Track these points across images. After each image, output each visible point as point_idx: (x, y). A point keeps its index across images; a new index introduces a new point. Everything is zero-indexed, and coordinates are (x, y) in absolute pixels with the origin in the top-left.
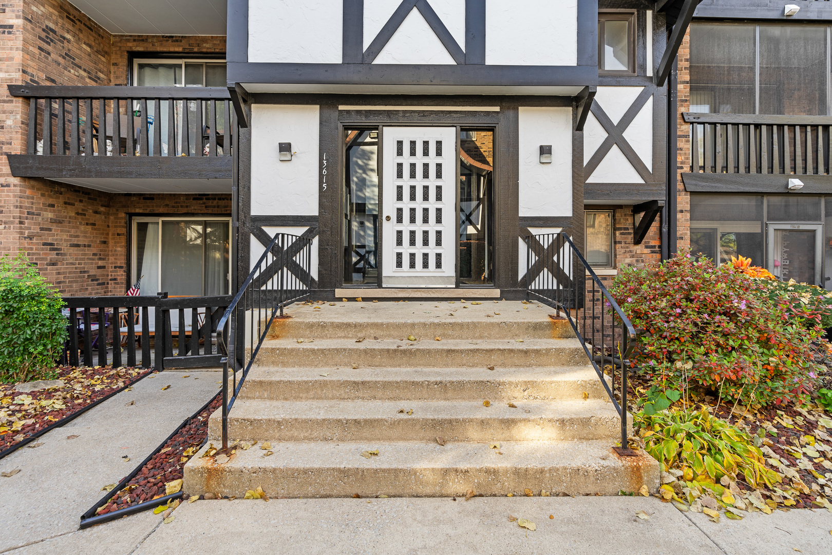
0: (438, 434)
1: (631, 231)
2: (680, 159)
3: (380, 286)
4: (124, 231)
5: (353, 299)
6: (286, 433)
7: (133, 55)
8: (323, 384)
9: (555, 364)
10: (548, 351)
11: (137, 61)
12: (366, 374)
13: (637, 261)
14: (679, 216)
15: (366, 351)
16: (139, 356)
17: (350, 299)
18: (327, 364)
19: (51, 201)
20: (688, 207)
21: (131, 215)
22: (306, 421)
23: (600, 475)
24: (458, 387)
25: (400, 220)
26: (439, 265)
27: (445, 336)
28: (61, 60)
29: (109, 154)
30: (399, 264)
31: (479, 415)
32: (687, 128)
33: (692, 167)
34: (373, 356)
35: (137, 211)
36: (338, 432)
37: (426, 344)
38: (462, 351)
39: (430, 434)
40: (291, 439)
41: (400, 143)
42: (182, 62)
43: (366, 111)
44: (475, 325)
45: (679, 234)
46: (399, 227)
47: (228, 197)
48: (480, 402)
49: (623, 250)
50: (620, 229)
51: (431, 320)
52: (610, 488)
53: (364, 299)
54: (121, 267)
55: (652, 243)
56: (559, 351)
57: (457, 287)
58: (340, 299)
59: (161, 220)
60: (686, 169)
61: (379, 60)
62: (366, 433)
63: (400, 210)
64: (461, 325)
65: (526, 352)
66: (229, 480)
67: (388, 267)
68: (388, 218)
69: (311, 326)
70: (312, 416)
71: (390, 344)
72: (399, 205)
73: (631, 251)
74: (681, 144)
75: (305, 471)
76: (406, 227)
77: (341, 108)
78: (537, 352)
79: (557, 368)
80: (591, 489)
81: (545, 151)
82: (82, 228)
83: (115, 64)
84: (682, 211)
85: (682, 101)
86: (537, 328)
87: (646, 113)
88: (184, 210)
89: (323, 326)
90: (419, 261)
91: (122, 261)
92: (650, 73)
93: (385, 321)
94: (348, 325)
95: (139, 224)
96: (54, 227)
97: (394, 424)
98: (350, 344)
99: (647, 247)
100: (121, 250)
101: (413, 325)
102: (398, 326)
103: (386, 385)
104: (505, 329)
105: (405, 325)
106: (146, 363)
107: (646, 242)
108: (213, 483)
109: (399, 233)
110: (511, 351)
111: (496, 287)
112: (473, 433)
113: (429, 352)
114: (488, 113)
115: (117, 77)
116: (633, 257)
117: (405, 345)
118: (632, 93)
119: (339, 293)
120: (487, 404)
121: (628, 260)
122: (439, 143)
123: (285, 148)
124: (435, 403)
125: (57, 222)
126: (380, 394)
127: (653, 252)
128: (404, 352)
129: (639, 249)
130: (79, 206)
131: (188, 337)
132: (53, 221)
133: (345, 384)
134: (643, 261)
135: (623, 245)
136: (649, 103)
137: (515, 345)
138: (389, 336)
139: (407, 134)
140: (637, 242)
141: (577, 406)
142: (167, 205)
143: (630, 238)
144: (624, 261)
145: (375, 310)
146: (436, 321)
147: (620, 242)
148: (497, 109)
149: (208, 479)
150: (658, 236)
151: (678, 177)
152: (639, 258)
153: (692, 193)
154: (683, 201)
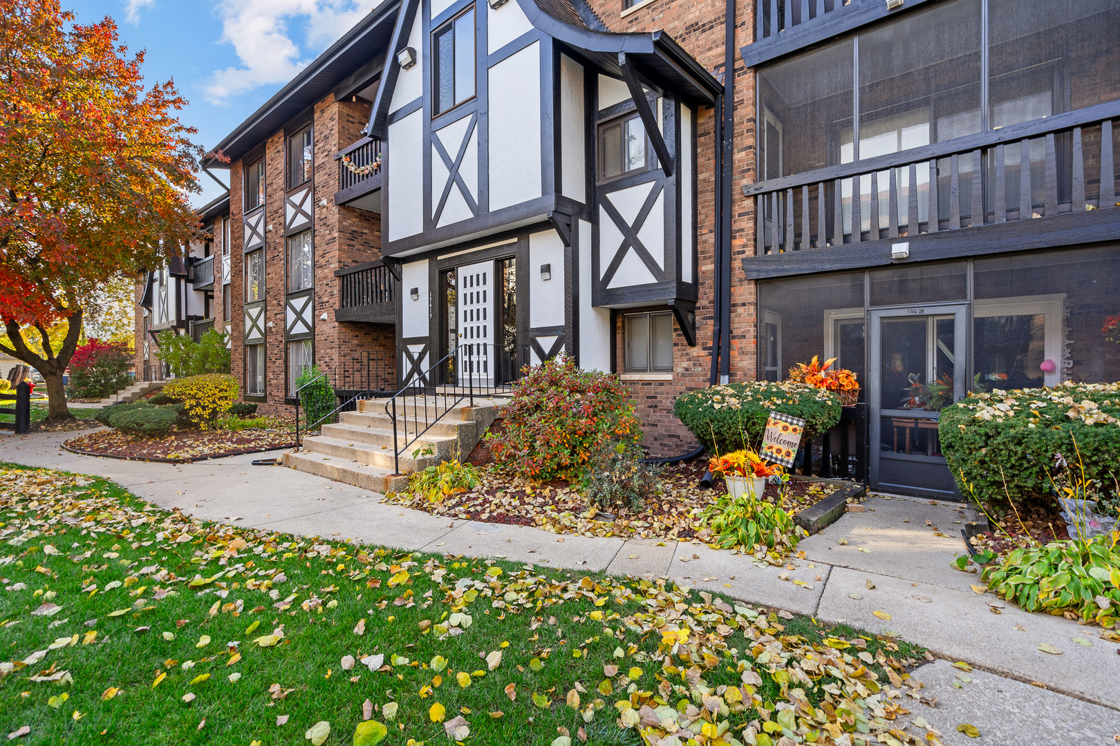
2: (739, 243)
3: (457, 386)
5: (443, 395)
13: (694, 365)
14: (740, 310)
19: (356, 334)
20: (752, 299)
23: (375, 481)
25: (466, 336)
26: (486, 369)
28: (361, 247)
30: (465, 370)
32: (749, 203)
33: (755, 251)
34: (375, 422)
41: (466, 278)
46: (466, 342)
47: (394, 325)
49: (680, 354)
52: (378, 488)
53: (447, 395)
55: (707, 343)
57: (495, 387)
60: (751, 253)
63: (466, 329)
67: (461, 372)
68: (461, 335)
72: (466, 325)
73: (687, 354)
74: (741, 223)
76: (469, 341)
77: (439, 258)
80: (373, 488)
82: (377, 348)
84: (744, 305)
86: (455, 413)
87: (658, 207)
90: (475, 366)
96: (358, 349)
99: (701, 348)
107: (703, 344)
109: (466, 346)
116: (689, 360)
118: (644, 191)
119: (437, 390)
121: (685, 364)
122: (485, 275)
125: (361, 345)
127: (708, 353)
129: (696, 351)
130: (374, 335)
132: (357, 345)
134: (700, 365)
135: (680, 347)
136: (661, 195)
139: (469, 271)
140: (691, 343)
143: (683, 340)
144: (681, 365)
148: (515, 240)
151: (737, 264)
152: (696, 362)
153: (757, 281)
154: (744, 293)
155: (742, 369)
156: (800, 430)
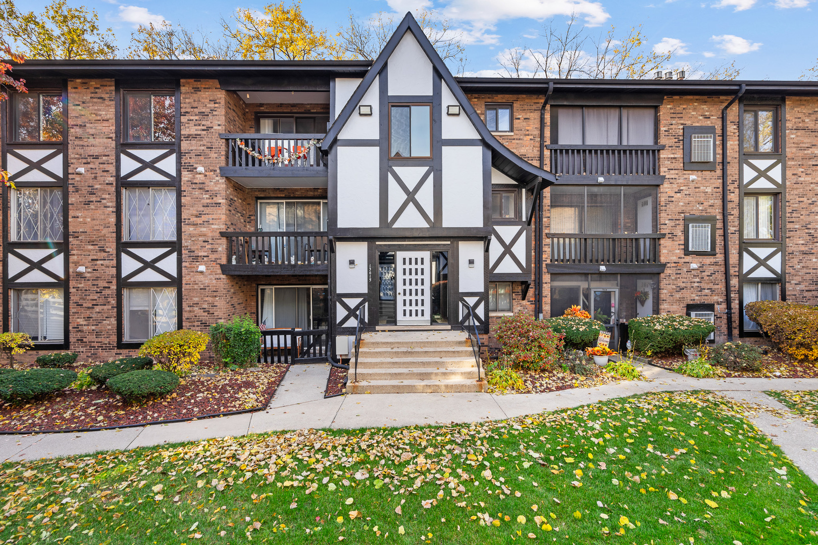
0: (422, 378)
1: (520, 293)
2: (544, 256)
3: (396, 325)
4: (255, 293)
5: (384, 331)
6: (373, 377)
7: (258, 198)
8: (382, 363)
9: (465, 356)
10: (462, 351)
11: (259, 201)
12: (396, 360)
13: (523, 308)
14: (544, 285)
15: (395, 352)
16: (283, 359)
17: (382, 331)
18: (381, 357)
19: (232, 284)
20: (549, 281)
21: (258, 285)
22: (379, 374)
23: (469, 387)
24: (428, 364)
25: (405, 294)
26: (423, 315)
27: (425, 346)
28: (234, 212)
29: (266, 263)
30: (405, 315)
31: (435, 372)
32: (548, 241)
33: (551, 261)
34: (398, 354)
35: (262, 283)
36: (389, 377)
37: (417, 349)
38: (430, 352)
39: (419, 377)
40: (374, 379)
41: (404, 259)
42: (284, 201)
43: (389, 245)
44: (436, 342)
45: (544, 295)
46: (405, 298)
48: (436, 368)
49: (516, 303)
50: (515, 292)
51: (419, 341)
52: (473, 390)
53: (389, 331)
54: (254, 313)
55: (531, 299)
56: (466, 351)
57: (431, 324)
58: (378, 331)
59: (274, 287)
60: (548, 262)
61: (394, 226)
62: (399, 377)
63: (405, 290)
64: (431, 342)
65: (454, 352)
66: (360, 389)
67: (400, 316)
68: (399, 294)
69: (373, 343)
70: (381, 372)
71: (404, 349)
72: (405, 287)
73: (520, 304)
74: (545, 249)
75: (382, 386)
76: (408, 298)
77: (377, 243)
78: (458, 352)
79: (465, 358)
80: (467, 390)
81: (471, 262)
82: (241, 294)
83: (249, 204)
84: (546, 283)
85: (546, 227)
86: (460, 343)
87: (523, 238)
88: (287, 282)
89: (378, 343)
90: (414, 313)
91: (254, 310)
92: (524, 219)
93: (402, 341)
94: (388, 343)
95: (261, 289)
96: (234, 296)
97: (407, 374)
98: (389, 350)
99: (528, 301)
100: (254, 304)
101: (412, 342)
102: (406, 343)
103: (404, 363)
104: (448, 343)
105: (409, 342)
106: (286, 362)
107: (528, 299)
108: (355, 390)
109: (405, 301)
110: (448, 351)
111: (449, 324)
112: (433, 377)
113: (419, 352)
114: (444, 245)
115: (250, 211)
116: (521, 306)
117: (409, 350)
118: (516, 229)
119: (377, 328)
120: (438, 369)
121: (519, 308)
122: (422, 259)
123: (352, 262)
124: (421, 369)
125: (234, 293)
126: (402, 366)
127: (531, 304)
128: (409, 352)
129: (524, 302)
130: (240, 284)
131: (289, 349)
133: (390, 363)
134: (526, 309)
136: (524, 233)
137: (451, 349)
138: (403, 347)
139: (408, 255)
140: (523, 299)
141: (469, 369)
142: (278, 280)
143: (520, 297)
144: (517, 309)
145: (396, 336)
146: (421, 341)
147: (515, 299)
148: (449, 243)
149: (354, 389)
150: (534, 296)
151: (544, 266)
152: (525, 307)
153: (551, 274)
154: (546, 278)
155: (545, 310)
156: (609, 336)
